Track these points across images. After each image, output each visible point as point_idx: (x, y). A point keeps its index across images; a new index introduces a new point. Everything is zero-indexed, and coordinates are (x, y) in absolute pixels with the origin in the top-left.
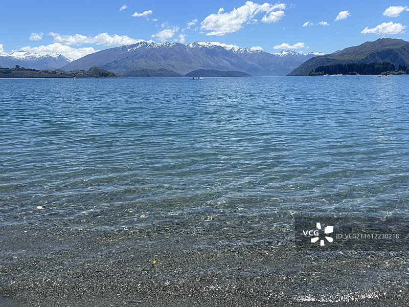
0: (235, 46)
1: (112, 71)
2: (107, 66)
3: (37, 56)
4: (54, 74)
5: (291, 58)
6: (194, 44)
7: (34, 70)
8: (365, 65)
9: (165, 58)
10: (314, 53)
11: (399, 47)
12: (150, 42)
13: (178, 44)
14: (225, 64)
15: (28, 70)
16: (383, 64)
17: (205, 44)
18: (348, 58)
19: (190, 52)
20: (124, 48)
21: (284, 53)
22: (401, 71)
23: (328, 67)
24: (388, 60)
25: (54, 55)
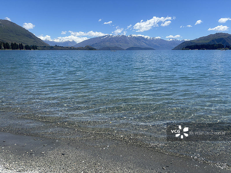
0: (148, 37)
1: (95, 47)
2: (93, 45)
3: (64, 41)
4: (71, 49)
5: (174, 42)
6: (130, 36)
7: (62, 47)
8: (210, 45)
9: (117, 42)
10: (185, 40)
11: (226, 37)
12: (111, 35)
13: (123, 36)
14: (144, 45)
15: (60, 47)
16: (218, 45)
17: (135, 35)
18: (201, 42)
19: (128, 39)
20: (100, 37)
21: (171, 40)
22: (227, 48)
23: (191, 46)
24: (220, 43)
25: (71, 40)
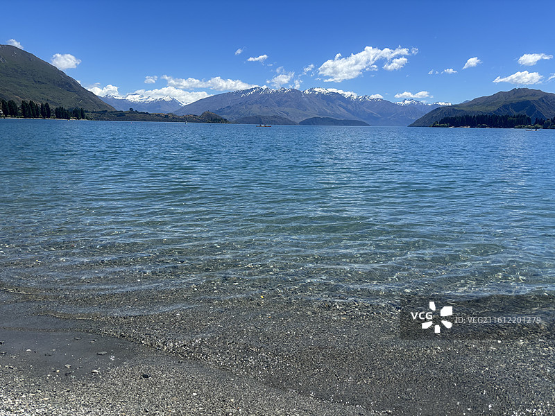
0: (353, 94)
1: (225, 117)
2: (220, 111)
3: (151, 99)
4: (166, 118)
5: (414, 107)
6: (311, 90)
7: (147, 113)
8: (497, 117)
9: (279, 104)
10: (440, 103)
11: (536, 98)
12: (264, 87)
13: (293, 90)
14: (342, 112)
15: (141, 113)
16: (518, 116)
17: (322, 90)
18: (478, 110)
19: (306, 99)
20: (238, 93)
21: (406, 102)
22: (538, 125)
23: (454, 119)
24: (523, 113)
25: (167, 99)
